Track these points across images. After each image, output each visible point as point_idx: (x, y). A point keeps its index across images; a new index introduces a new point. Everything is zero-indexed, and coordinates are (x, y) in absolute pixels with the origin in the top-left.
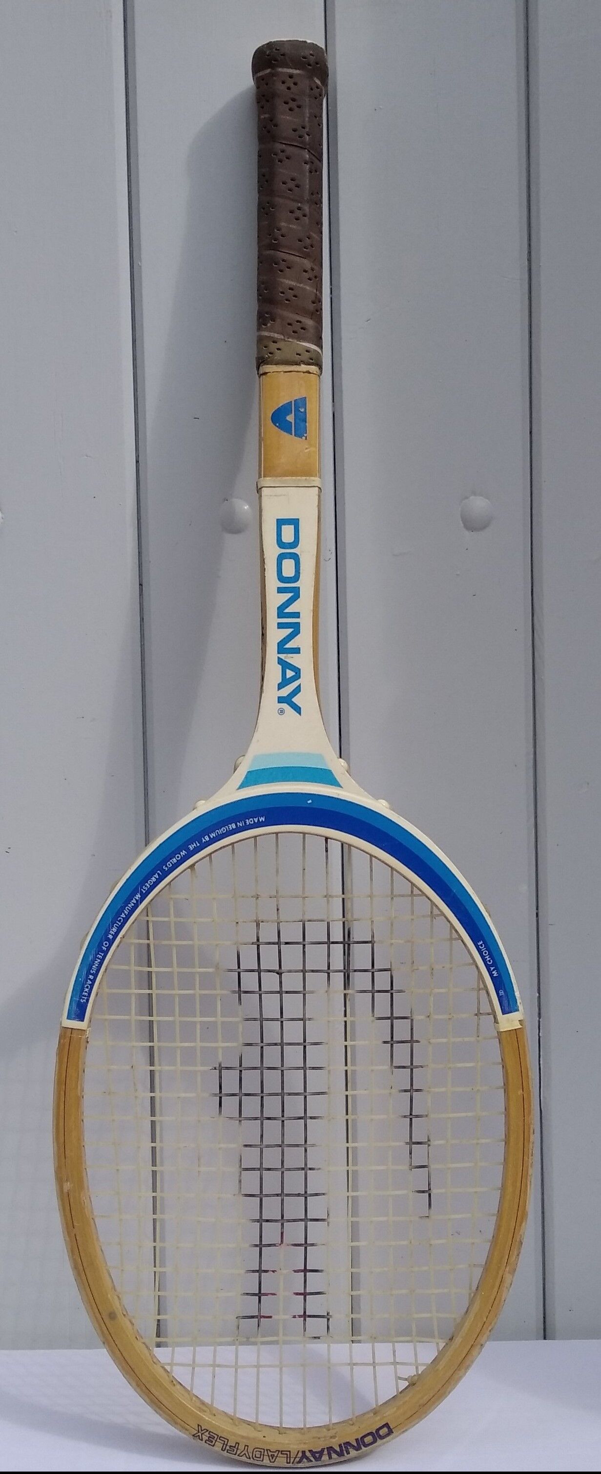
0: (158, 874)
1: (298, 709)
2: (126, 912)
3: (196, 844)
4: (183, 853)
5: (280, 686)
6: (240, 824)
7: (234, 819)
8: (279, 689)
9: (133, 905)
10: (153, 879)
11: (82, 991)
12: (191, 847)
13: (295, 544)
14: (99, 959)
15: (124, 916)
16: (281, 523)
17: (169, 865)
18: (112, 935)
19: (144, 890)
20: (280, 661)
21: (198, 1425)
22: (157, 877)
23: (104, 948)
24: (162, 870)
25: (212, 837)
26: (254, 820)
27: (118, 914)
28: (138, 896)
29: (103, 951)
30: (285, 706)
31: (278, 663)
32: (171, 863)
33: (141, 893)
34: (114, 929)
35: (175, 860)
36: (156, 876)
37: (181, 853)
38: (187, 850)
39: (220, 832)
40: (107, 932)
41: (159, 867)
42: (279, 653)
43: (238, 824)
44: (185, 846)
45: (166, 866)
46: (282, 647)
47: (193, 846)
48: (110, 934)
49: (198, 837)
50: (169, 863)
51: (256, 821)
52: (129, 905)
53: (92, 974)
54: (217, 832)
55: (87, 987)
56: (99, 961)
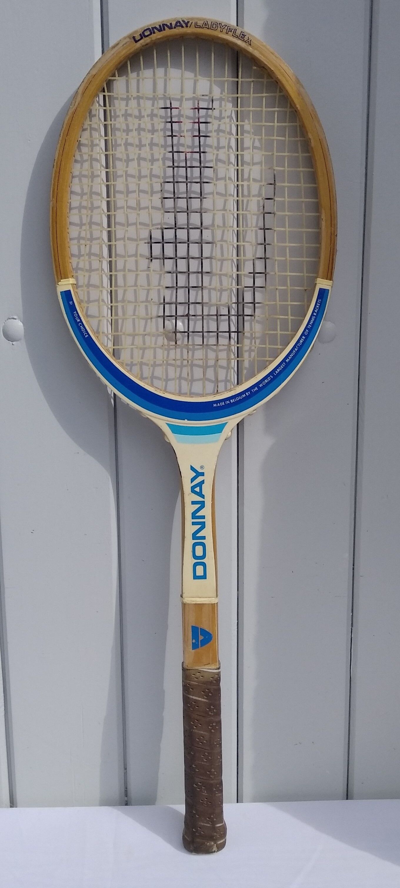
0: (276, 374)
1: (192, 468)
2: (295, 351)
3: (253, 390)
4: (261, 385)
6: (228, 402)
7: (231, 405)
10: (278, 371)
11: (320, 306)
12: (256, 389)
13: (195, 565)
14: (310, 325)
15: (295, 349)
16: (204, 577)
17: (269, 379)
18: (303, 338)
19: (284, 364)
21: (251, 45)
22: (276, 371)
23: (307, 331)
25: (244, 395)
29: (308, 329)
30: (200, 471)
32: (268, 380)
34: (302, 342)
35: (266, 381)
37: (262, 385)
38: (258, 387)
39: (240, 398)
41: (275, 377)
43: (229, 402)
44: (260, 389)
45: (271, 378)
46: (202, 504)
47: (255, 389)
48: (303, 339)
49: (252, 395)
50: (269, 380)
51: (218, 404)
52: (292, 355)
53: (314, 316)
55: (317, 308)
56: (310, 323)
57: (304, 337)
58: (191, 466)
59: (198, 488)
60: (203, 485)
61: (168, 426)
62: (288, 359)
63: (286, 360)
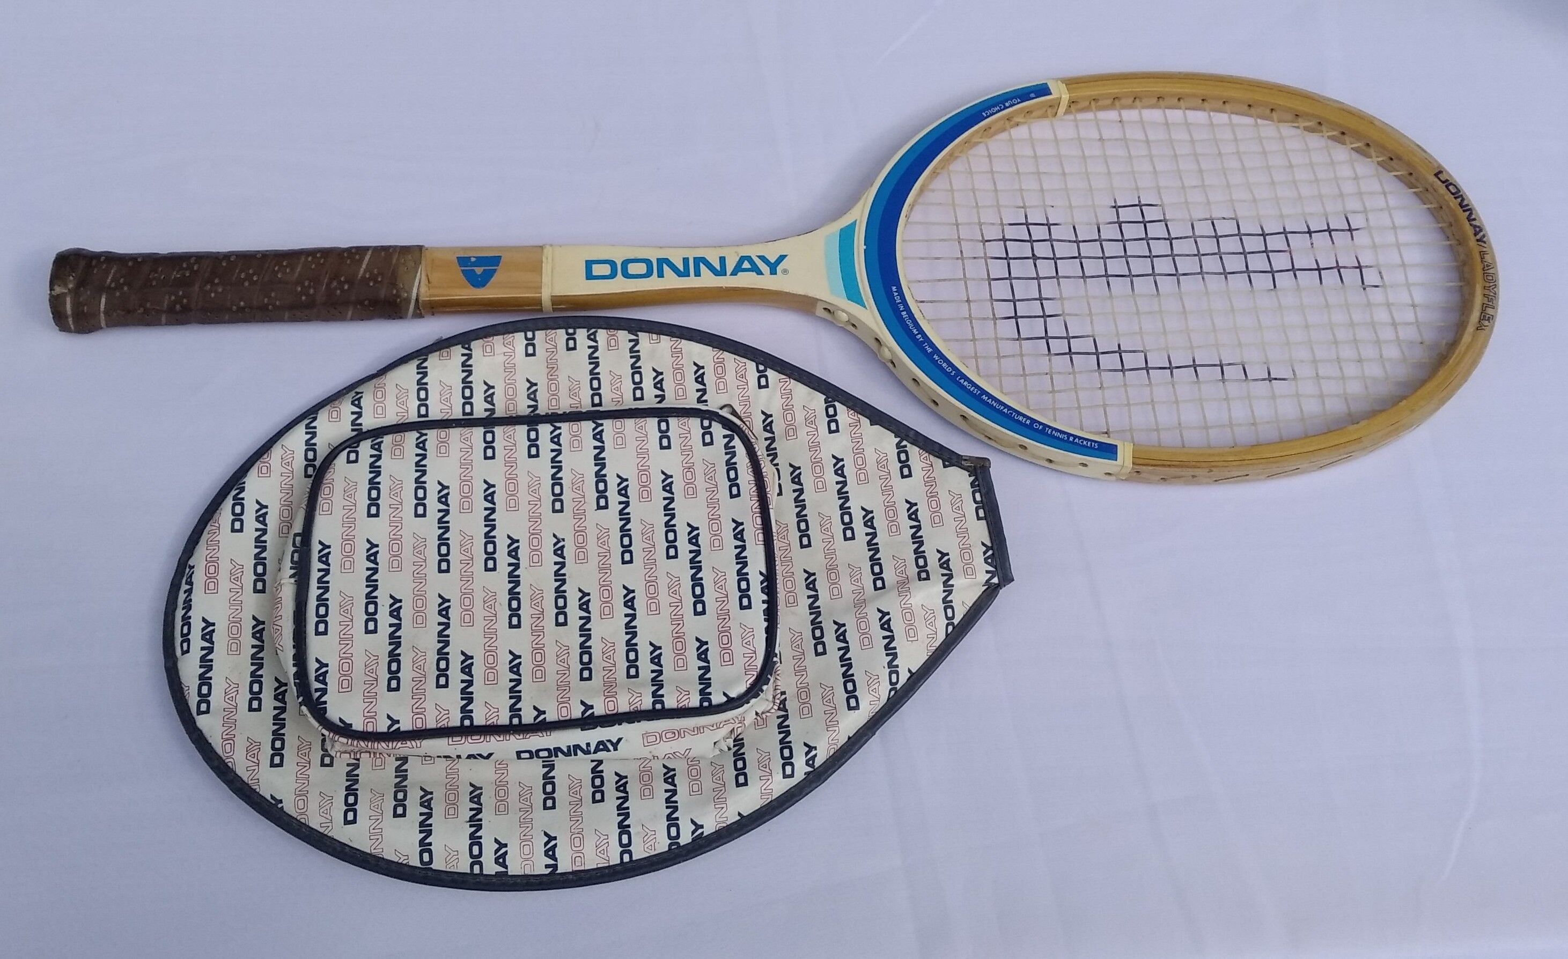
5: (760, 273)
8: (762, 274)
9: (994, 402)
20: (734, 273)
25: (917, 332)
30: (779, 269)
31: (736, 275)
35: (944, 365)
36: (962, 381)
42: (726, 275)
49: (919, 345)
57: (1028, 422)
58: (786, 256)
59: (749, 266)
60: (754, 273)
61: (852, 224)
62: (987, 398)
63: (984, 396)
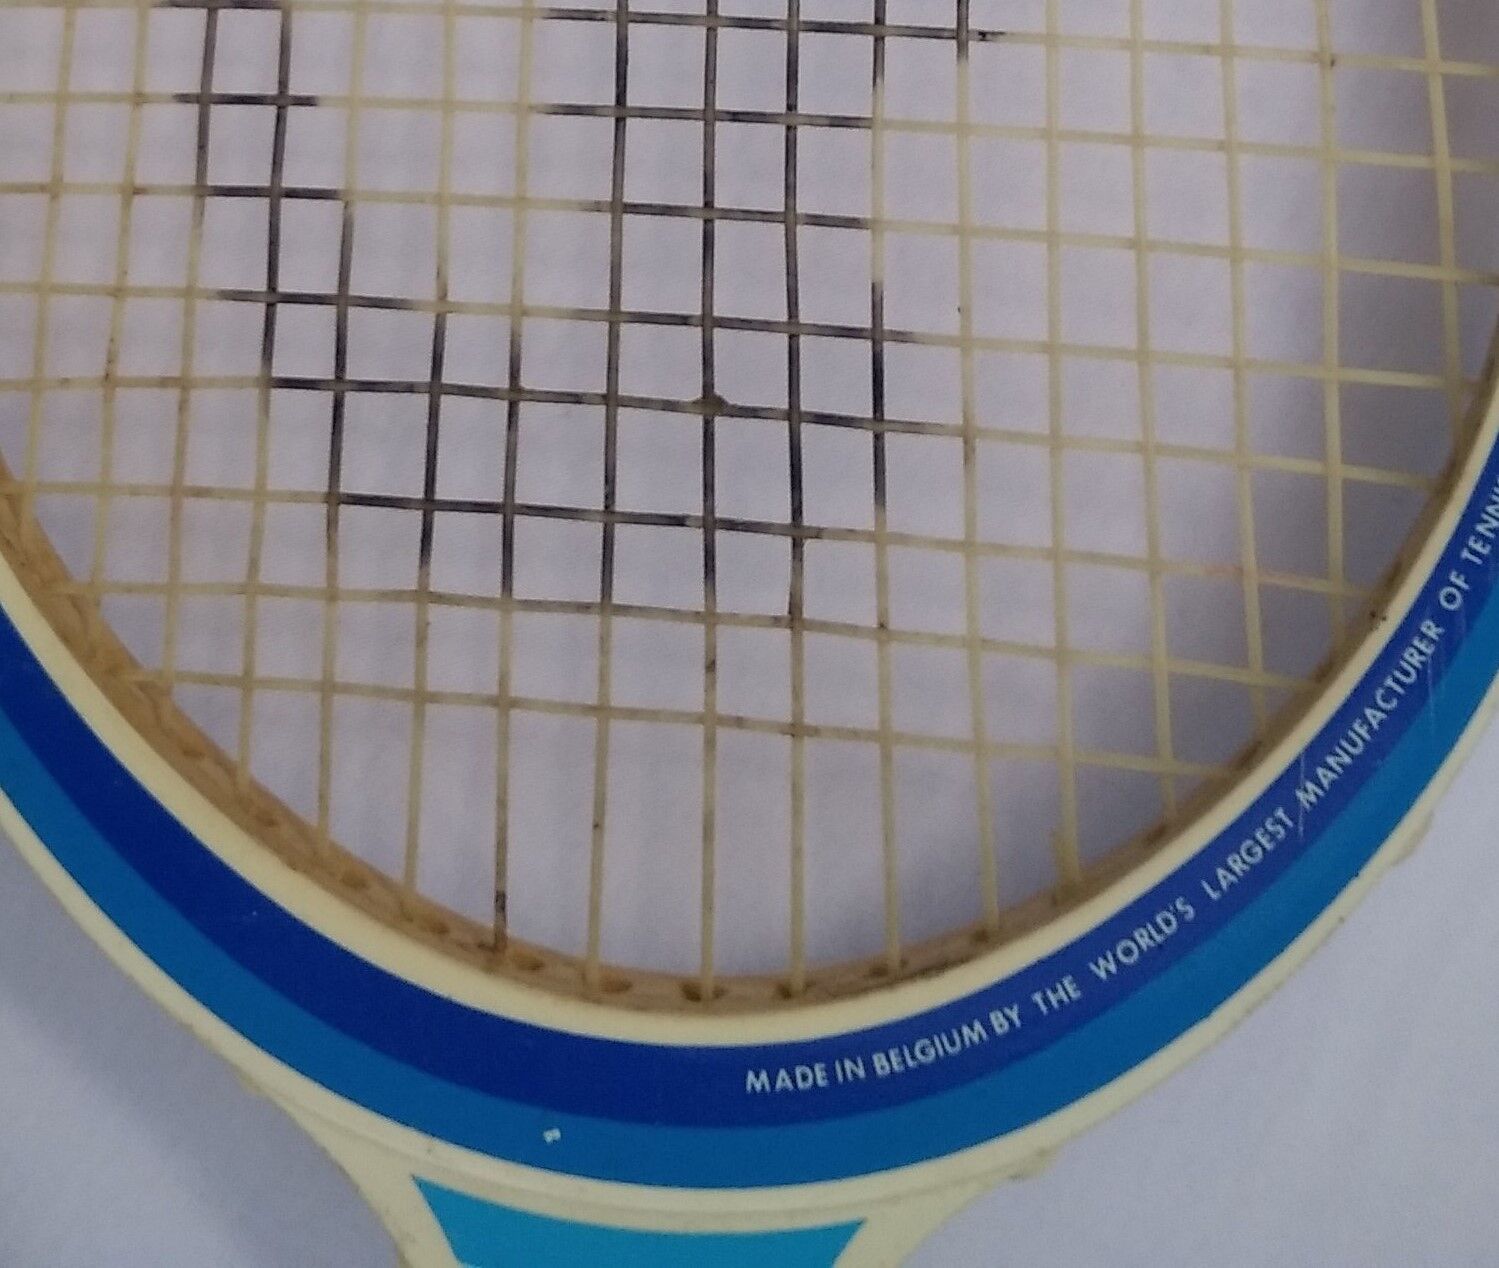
24: (1198, 899)
26: (794, 1081)
27: (1397, 723)
28: (1308, 795)
33: (1292, 807)
40: (1447, 647)
54: (953, 1043)
